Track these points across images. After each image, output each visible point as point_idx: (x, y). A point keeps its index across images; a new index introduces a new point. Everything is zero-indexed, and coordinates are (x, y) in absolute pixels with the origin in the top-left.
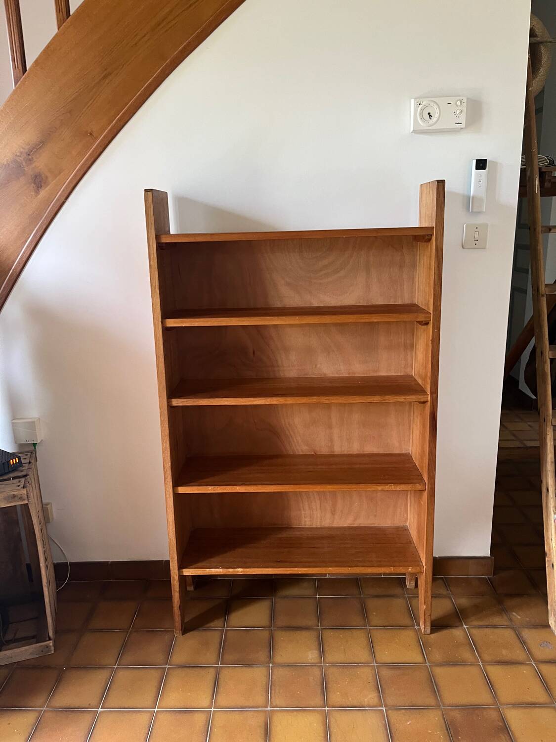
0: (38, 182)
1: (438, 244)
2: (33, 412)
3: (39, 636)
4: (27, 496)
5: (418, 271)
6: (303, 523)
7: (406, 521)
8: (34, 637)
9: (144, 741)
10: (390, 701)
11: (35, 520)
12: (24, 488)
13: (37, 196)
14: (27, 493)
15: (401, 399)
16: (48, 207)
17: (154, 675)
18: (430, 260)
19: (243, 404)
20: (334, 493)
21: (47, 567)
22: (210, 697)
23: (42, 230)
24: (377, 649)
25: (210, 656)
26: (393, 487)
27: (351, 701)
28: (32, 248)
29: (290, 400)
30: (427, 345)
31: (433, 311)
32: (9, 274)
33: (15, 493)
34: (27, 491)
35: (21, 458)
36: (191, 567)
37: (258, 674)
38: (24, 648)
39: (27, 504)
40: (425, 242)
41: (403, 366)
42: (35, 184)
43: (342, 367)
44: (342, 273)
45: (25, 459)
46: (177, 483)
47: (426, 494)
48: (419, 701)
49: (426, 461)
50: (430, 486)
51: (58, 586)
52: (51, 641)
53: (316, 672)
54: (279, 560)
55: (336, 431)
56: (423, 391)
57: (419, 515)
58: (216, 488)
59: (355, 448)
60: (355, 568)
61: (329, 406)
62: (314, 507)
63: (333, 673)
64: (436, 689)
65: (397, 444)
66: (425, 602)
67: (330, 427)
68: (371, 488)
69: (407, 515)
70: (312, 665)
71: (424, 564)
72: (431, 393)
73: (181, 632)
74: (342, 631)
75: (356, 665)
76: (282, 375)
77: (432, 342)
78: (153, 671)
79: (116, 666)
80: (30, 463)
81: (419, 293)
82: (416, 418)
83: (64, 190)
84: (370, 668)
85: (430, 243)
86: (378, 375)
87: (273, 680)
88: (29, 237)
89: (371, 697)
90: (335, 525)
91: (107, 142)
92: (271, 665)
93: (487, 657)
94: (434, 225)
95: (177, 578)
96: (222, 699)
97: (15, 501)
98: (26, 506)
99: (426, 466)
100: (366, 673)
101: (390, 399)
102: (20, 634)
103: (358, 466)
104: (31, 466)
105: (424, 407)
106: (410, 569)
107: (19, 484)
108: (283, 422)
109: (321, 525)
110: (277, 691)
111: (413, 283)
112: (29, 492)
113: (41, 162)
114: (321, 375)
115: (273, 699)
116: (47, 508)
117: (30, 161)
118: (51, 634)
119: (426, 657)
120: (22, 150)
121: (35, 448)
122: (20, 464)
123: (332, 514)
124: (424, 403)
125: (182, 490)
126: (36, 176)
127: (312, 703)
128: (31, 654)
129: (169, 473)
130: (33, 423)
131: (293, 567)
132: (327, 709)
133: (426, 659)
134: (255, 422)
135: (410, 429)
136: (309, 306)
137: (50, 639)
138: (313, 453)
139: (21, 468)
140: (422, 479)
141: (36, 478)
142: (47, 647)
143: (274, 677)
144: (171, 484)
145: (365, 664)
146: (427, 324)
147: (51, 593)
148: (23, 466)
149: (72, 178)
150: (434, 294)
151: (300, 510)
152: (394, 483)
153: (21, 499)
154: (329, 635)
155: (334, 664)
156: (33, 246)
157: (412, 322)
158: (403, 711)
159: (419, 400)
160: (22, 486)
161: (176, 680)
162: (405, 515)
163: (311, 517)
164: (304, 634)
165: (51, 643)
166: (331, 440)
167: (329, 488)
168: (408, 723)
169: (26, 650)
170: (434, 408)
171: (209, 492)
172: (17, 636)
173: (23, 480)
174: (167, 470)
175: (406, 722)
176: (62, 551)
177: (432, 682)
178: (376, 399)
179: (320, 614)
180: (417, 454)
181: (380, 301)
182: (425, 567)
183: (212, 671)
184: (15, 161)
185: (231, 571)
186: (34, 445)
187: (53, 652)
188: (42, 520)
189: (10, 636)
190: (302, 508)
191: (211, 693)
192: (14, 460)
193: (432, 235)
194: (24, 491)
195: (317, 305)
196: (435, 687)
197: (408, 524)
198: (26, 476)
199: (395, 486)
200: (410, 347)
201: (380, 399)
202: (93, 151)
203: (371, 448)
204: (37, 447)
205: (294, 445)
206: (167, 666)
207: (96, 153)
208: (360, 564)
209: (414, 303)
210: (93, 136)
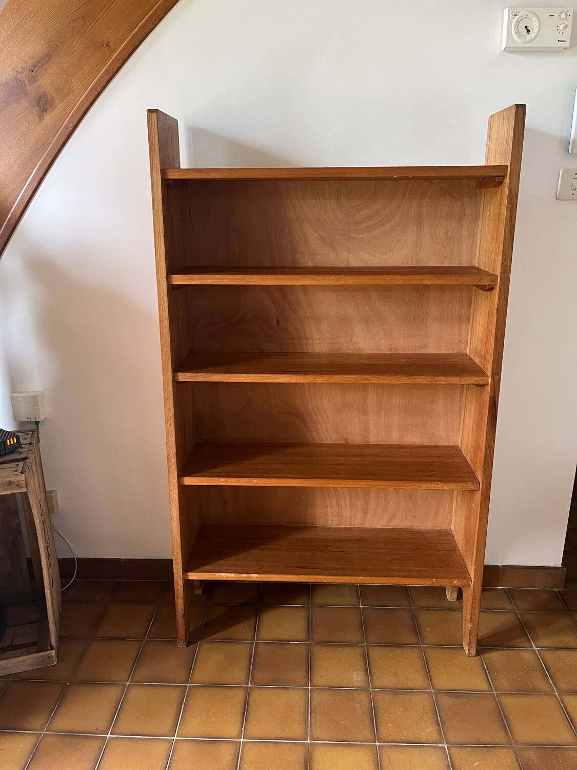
0: (43, 104)
1: (512, 188)
2: (37, 384)
3: (40, 644)
4: (26, 483)
5: (480, 227)
6: (329, 522)
7: (449, 524)
8: (34, 644)
9: (164, 769)
10: (453, 737)
11: (35, 512)
12: (22, 473)
13: (40, 123)
14: (26, 480)
15: (456, 380)
16: (55, 136)
17: (174, 694)
18: (500, 209)
19: (263, 381)
20: (367, 492)
21: (49, 565)
22: (238, 725)
23: (47, 165)
24: (434, 671)
25: (238, 674)
26: (440, 485)
27: (405, 735)
28: (34, 186)
29: (320, 379)
30: (490, 315)
31: (501, 273)
32: (7, 219)
33: (12, 479)
34: (25, 478)
35: (20, 438)
36: (198, 570)
37: (294, 698)
38: (21, 659)
39: (26, 492)
40: (495, 186)
41: (456, 341)
42: (39, 106)
43: (383, 342)
44: (388, 226)
45: (25, 439)
46: (183, 472)
47: (478, 496)
48: (487, 737)
49: (481, 455)
50: (485, 486)
51: (63, 586)
52: (54, 651)
53: (363, 698)
54: (301, 566)
55: (372, 419)
56: (482, 372)
57: (468, 519)
58: (229, 479)
59: (394, 437)
60: (389, 578)
61: (364, 388)
62: (343, 505)
63: (384, 700)
64: (506, 723)
65: (443, 435)
66: (471, 620)
67: (365, 412)
68: (412, 486)
69: (452, 517)
70: (358, 689)
71: (472, 576)
72: (493, 374)
73: (185, 643)
74: (391, 649)
75: (411, 690)
76: (310, 350)
77: (498, 311)
78: (171, 690)
79: (128, 683)
80: (30, 444)
81: (482, 253)
82: (469, 405)
83: (73, 115)
84: (427, 696)
85: (501, 187)
86: (425, 352)
87: (313, 706)
88: (31, 173)
89: (429, 731)
90: (367, 526)
91: (126, 56)
92: (310, 688)
93: (563, 686)
94: (508, 164)
95: (181, 582)
96: (254, 728)
97: (11, 488)
98: (25, 495)
99: (480, 462)
100: (422, 702)
101: (442, 380)
102: (19, 641)
103: (397, 460)
104: (32, 447)
105: (482, 392)
106: (455, 582)
107: (16, 469)
108: (310, 405)
109: (350, 524)
110: (317, 719)
111: (474, 240)
112: (28, 479)
113: (47, 81)
114: (358, 351)
115: (314, 729)
116: (52, 497)
117: (34, 79)
118: (53, 641)
119: (491, 683)
120: (24, 65)
121: (38, 427)
122: (19, 445)
123: (364, 513)
124: (482, 386)
125: (188, 481)
126: (40, 98)
127: (360, 737)
128: (30, 665)
129: (174, 460)
130: (35, 397)
131: (316, 575)
132: (377, 744)
133: (492, 686)
134: (276, 404)
135: (460, 417)
136: (346, 266)
137: (52, 649)
138: (344, 442)
139: (20, 450)
140: (475, 478)
141: (37, 463)
142: (49, 657)
143: (314, 703)
144: (176, 473)
145: (421, 691)
146: (491, 289)
147: (54, 593)
148: (21, 447)
149: (83, 100)
150: (503, 251)
151: (326, 507)
152: (441, 481)
153: (18, 486)
154: (376, 653)
155: (384, 689)
156: (36, 184)
157: (469, 287)
158: (469, 749)
159: (477, 383)
160: (20, 471)
161: (199, 701)
162: (449, 517)
163: (338, 516)
164: (347, 650)
165: (53, 653)
166: (366, 428)
167: (363, 484)
168: (475, 765)
169: (24, 661)
170: (495, 393)
171: (220, 484)
172: (16, 643)
173: (21, 464)
174: (171, 457)
175: (473, 763)
176: (69, 545)
177: (501, 715)
178: (423, 380)
179: (364, 627)
180: (469, 447)
181: (432, 262)
182: (473, 580)
183: (241, 694)
184: (16, 78)
185: (244, 577)
186: (37, 423)
187: (55, 663)
188: (44, 510)
189: (6, 643)
190: (329, 505)
191: (240, 719)
192: (11, 439)
193: (504, 177)
194: (23, 477)
195: (356, 265)
196: (505, 720)
197: (452, 527)
198: (24, 459)
199: (442, 484)
200: (467, 319)
201: (429, 380)
202: (110, 66)
203: (413, 438)
204: (39, 425)
205: (322, 432)
206: (188, 685)
207: (113, 68)
208: (396, 574)
209: (473, 265)
210: (110, 48)
